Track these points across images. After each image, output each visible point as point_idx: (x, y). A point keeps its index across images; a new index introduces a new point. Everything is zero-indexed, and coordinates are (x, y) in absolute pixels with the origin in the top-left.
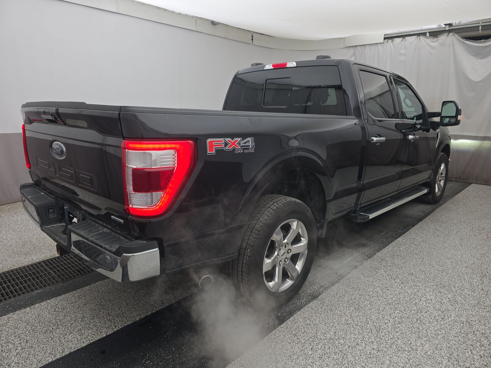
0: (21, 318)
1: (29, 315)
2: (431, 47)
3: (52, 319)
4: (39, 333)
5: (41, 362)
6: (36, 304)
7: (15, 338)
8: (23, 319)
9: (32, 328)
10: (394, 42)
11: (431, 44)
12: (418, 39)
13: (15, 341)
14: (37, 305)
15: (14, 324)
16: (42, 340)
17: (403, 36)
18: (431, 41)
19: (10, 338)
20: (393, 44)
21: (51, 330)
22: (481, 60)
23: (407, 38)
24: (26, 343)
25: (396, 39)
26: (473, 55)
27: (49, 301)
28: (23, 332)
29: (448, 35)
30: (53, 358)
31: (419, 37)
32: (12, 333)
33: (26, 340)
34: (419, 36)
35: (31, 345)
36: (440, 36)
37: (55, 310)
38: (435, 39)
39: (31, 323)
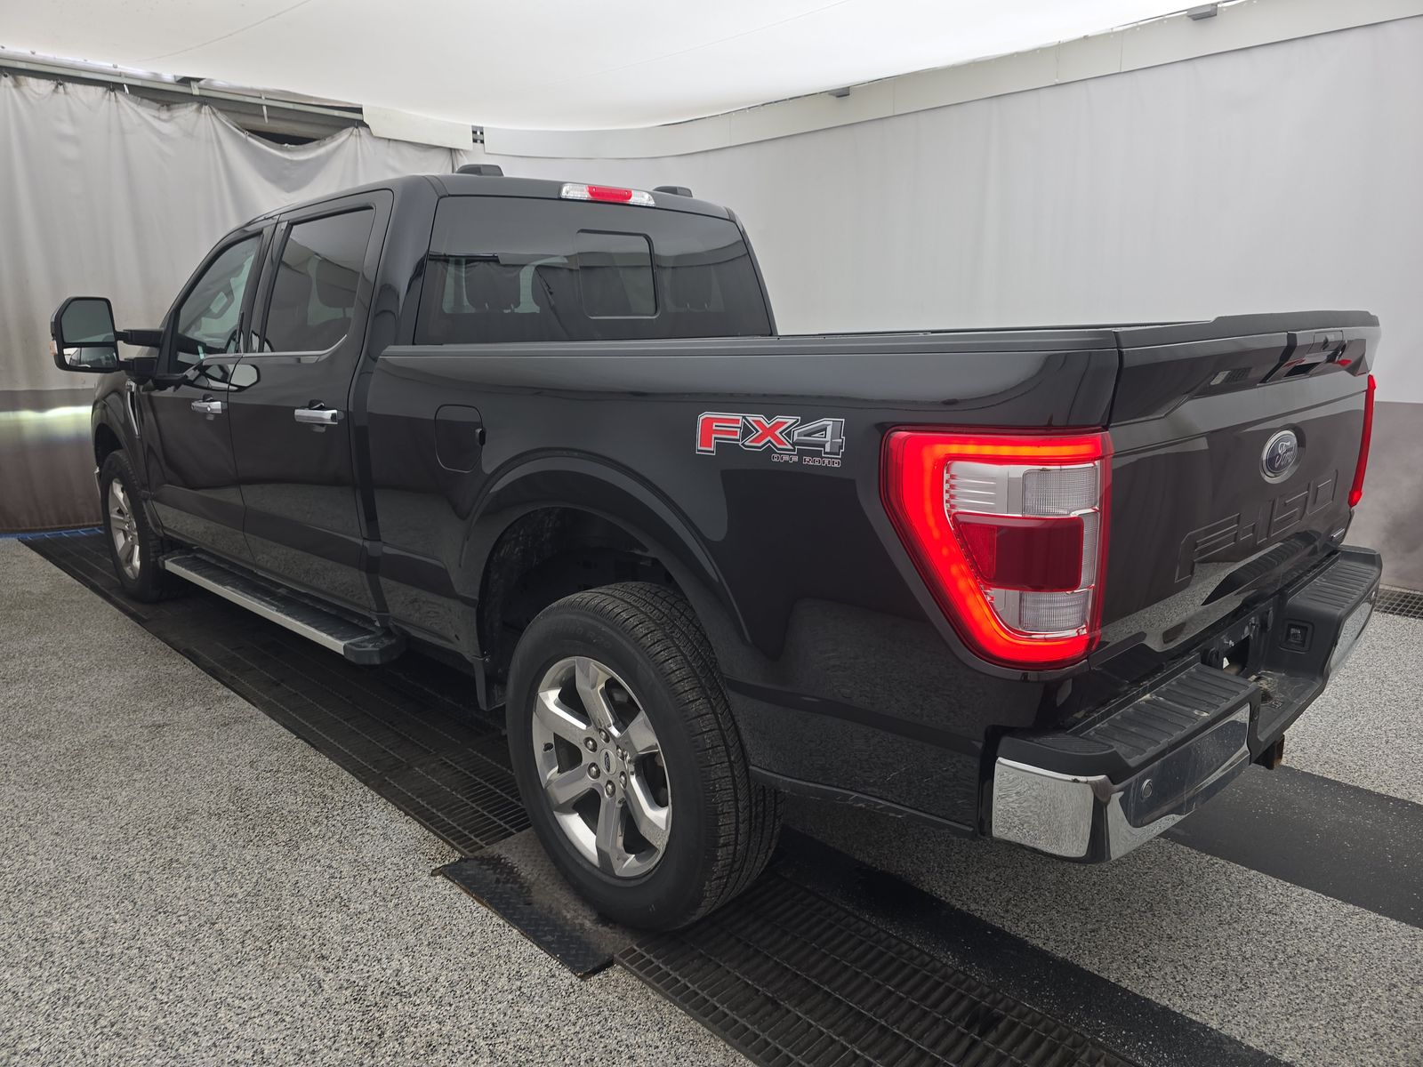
0: (1335, 1049)
1: (1309, 1035)
2: (159, 133)
3: (1280, 978)
4: (1346, 978)
5: (1412, 933)
6: (1249, 1048)
7: (1405, 1017)
8: (1334, 1042)
9: (1346, 1001)
10: (25, 89)
11: (156, 123)
12: (109, 100)
13: (1414, 1010)
14: (1254, 1042)
15: (1370, 1050)
16: (1361, 962)
17: (61, 78)
18: (154, 117)
19: (1416, 1026)
20: (24, 96)
21: (1316, 962)
22: (288, 194)
23: (69, 86)
24: (1395, 986)
25: (32, 81)
26: (267, 178)
27: (1214, 1024)
28: (1372, 1013)
29: (199, 110)
30: (1384, 921)
31: (113, 94)
32: (1399, 1035)
33: (1390, 990)
34: (113, 90)
35: (1394, 974)
36: (178, 108)
37: (1241, 990)
38: (165, 115)
39: (1332, 1014)
